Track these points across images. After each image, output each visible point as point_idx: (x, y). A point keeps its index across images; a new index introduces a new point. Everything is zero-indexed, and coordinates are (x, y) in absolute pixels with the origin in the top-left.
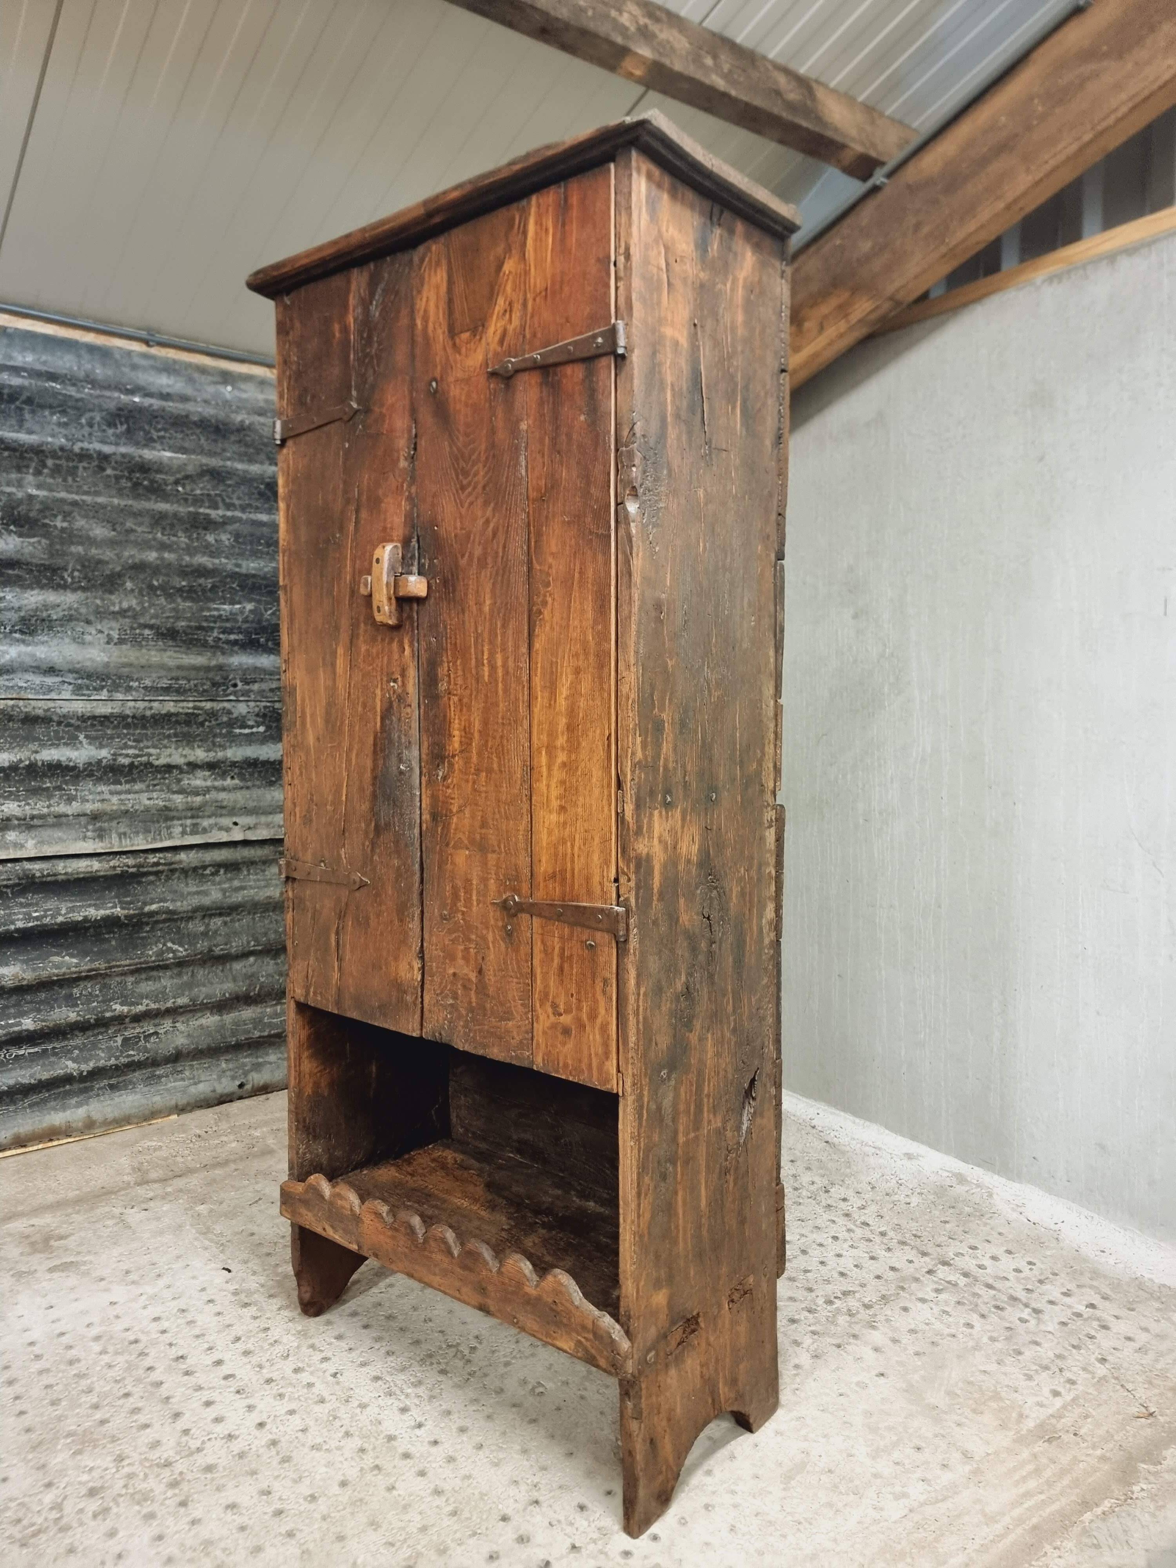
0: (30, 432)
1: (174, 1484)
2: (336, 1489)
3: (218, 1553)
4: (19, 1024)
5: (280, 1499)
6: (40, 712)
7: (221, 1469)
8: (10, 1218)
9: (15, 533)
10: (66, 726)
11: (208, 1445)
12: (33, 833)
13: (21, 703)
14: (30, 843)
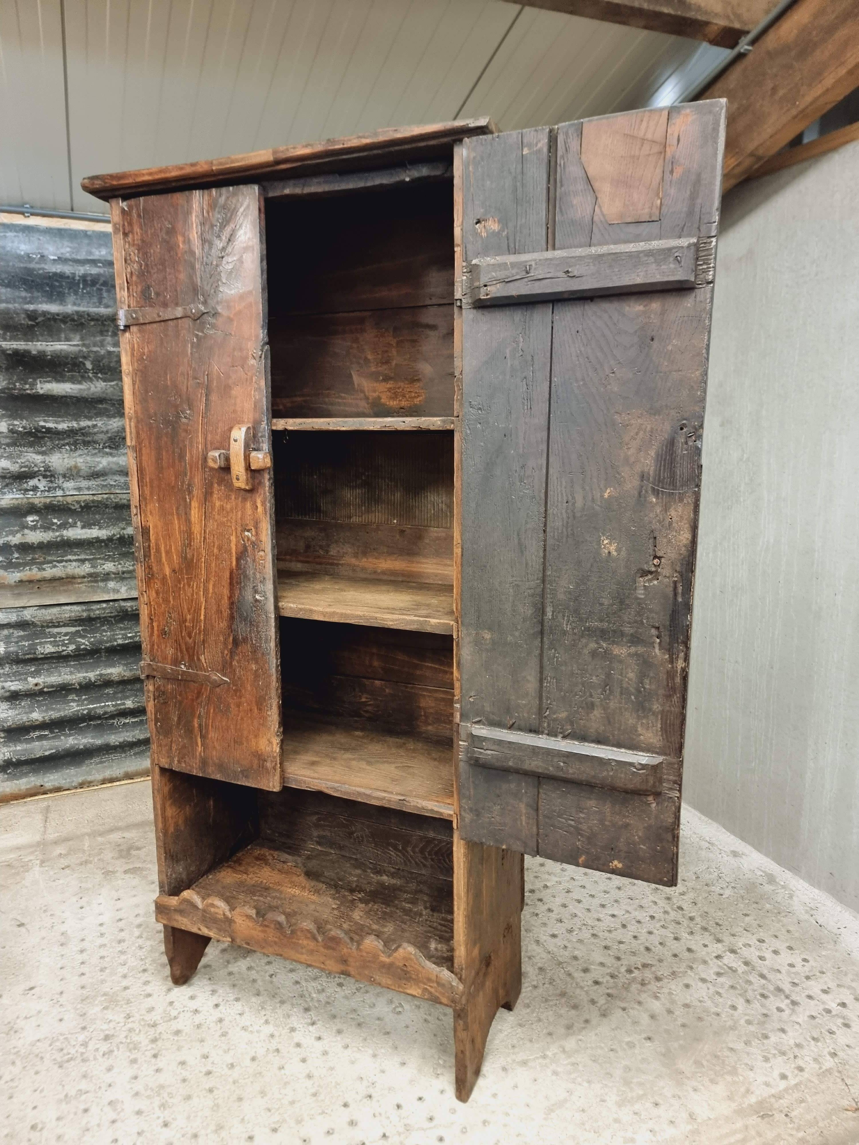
1: (154, 1041)
2: (247, 1062)
3: (165, 1095)
4: (124, 704)
5: (213, 1063)
7: (184, 1034)
8: (112, 830)
9: (101, 379)
11: (181, 1015)
12: (125, 583)
13: (112, 496)
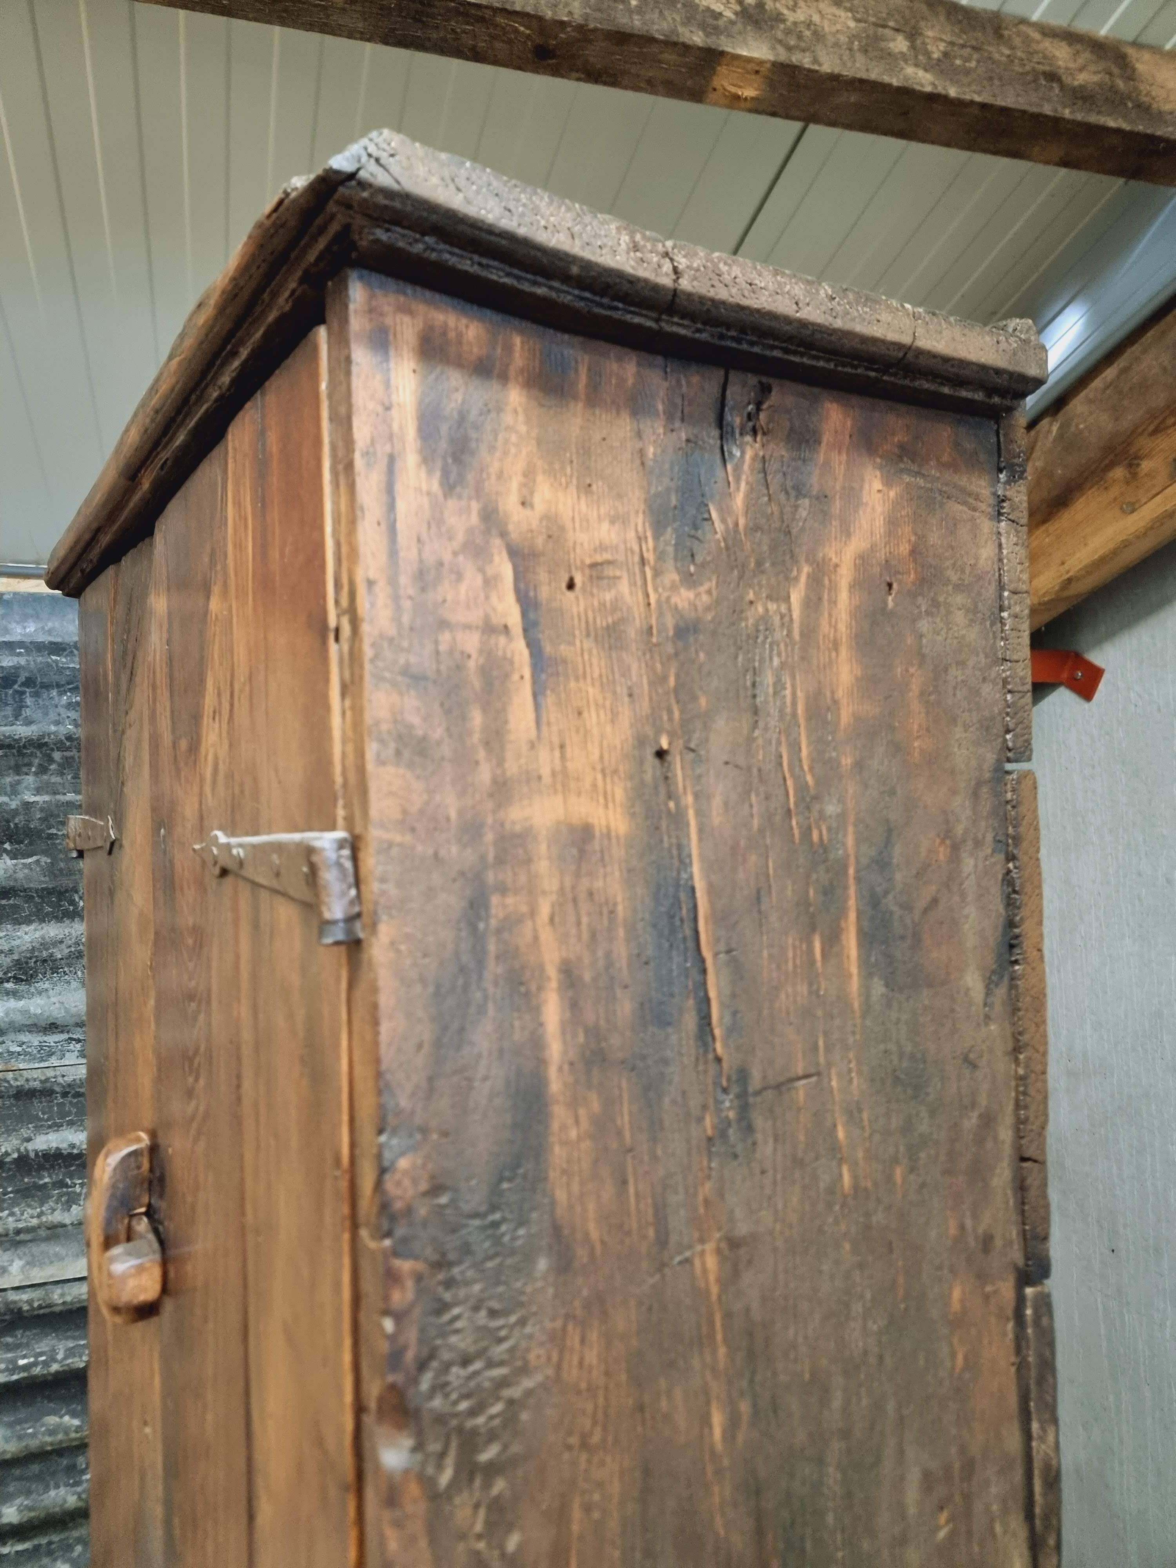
0: (28, 722)
6: (36, 1084)
9: (9, 853)
10: (74, 1096)
12: (20, 1252)
13: (10, 1075)
14: (16, 1266)
